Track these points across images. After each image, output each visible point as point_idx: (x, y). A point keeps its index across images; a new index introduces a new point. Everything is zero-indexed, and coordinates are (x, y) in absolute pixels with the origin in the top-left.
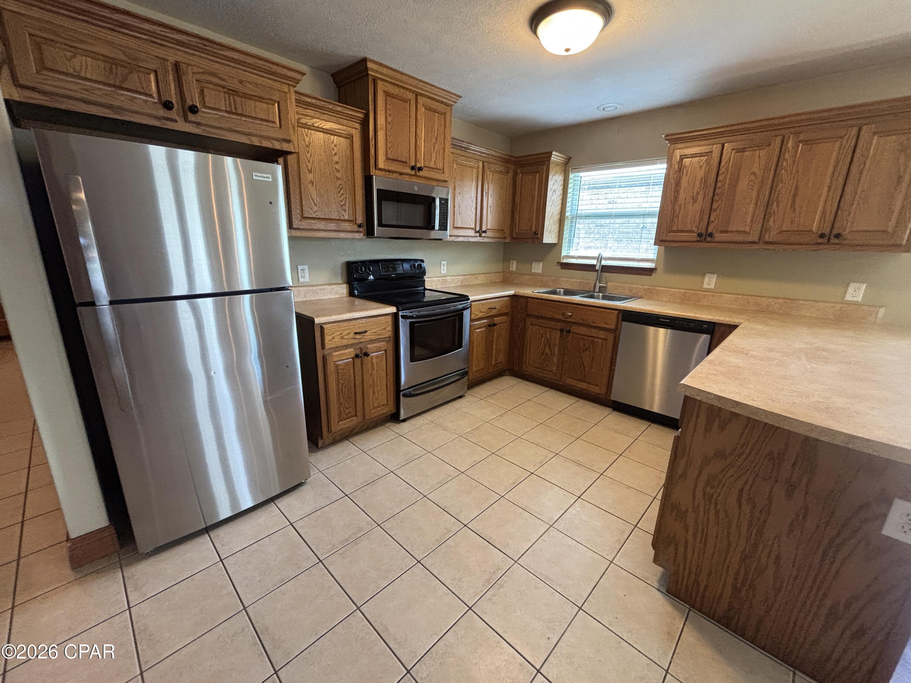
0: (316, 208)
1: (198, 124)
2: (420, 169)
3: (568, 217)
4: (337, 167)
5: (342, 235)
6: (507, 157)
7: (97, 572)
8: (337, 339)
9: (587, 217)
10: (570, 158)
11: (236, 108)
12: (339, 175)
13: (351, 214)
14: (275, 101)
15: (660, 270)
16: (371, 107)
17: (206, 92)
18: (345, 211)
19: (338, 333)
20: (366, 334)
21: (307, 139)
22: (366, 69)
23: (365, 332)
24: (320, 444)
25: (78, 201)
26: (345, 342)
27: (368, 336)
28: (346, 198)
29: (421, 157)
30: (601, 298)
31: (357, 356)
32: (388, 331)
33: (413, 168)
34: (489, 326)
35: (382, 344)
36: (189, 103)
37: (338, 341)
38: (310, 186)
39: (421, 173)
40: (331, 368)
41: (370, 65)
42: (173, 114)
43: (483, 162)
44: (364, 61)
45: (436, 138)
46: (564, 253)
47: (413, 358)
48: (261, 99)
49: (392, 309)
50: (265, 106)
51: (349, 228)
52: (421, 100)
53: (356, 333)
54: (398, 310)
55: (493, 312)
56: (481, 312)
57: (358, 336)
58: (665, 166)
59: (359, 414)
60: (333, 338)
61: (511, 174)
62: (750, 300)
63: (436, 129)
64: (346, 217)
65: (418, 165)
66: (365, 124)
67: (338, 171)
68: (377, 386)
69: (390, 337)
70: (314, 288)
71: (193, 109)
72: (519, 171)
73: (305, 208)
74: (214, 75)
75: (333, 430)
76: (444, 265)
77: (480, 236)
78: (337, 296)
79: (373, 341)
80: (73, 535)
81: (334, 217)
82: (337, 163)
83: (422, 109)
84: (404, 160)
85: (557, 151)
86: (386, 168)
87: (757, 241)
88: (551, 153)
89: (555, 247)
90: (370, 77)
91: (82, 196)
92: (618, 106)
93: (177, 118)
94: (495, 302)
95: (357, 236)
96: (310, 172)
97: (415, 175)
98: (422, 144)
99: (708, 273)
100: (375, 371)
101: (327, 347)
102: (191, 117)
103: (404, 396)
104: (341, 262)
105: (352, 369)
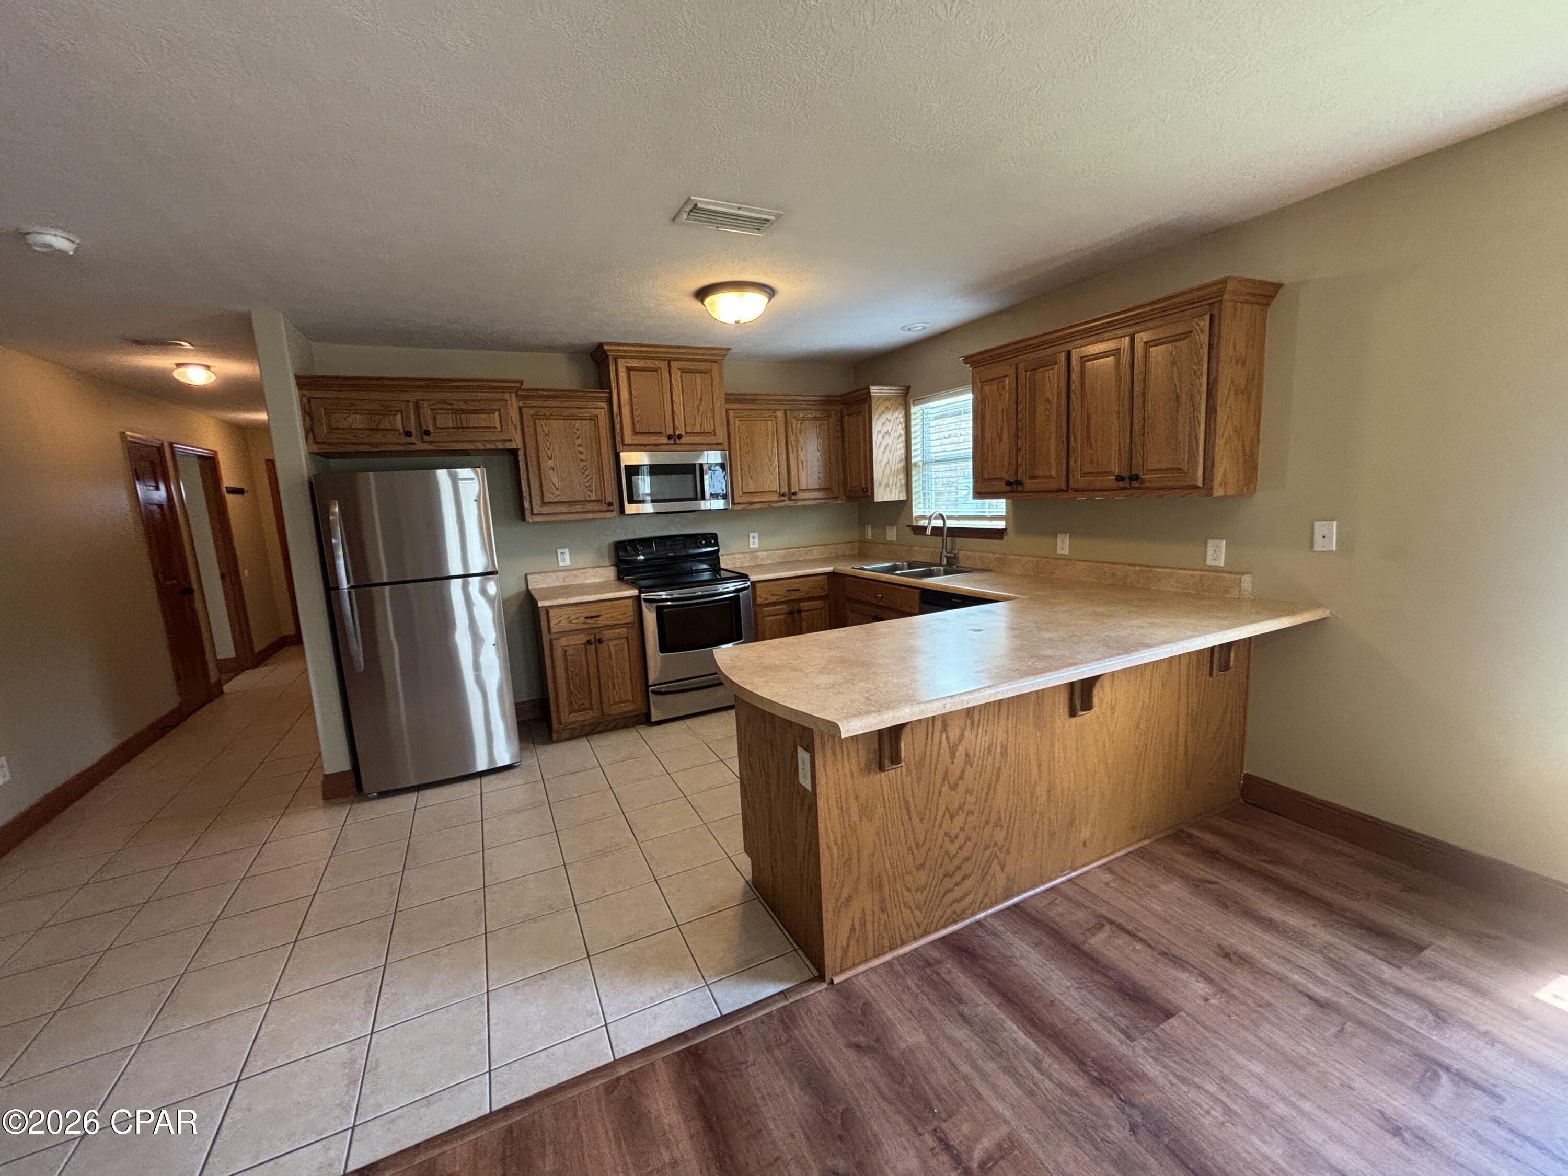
0: (558, 493)
1: (431, 442)
2: (680, 437)
3: (916, 464)
4: (580, 449)
5: (590, 516)
6: (821, 398)
7: (338, 804)
8: (564, 623)
9: (939, 461)
10: (909, 387)
11: (461, 423)
12: (582, 457)
13: (599, 493)
14: (496, 410)
15: (1010, 531)
16: (613, 385)
17: (438, 416)
18: (591, 491)
19: (566, 617)
20: (600, 618)
21: (546, 429)
22: (605, 352)
23: (598, 616)
24: (555, 736)
25: (334, 514)
26: (573, 627)
27: (601, 622)
28: (591, 479)
29: (679, 422)
30: (942, 572)
31: (589, 642)
32: (629, 615)
33: (669, 437)
34: (791, 613)
35: (623, 631)
36: (425, 428)
37: (565, 625)
38: (551, 473)
39: (683, 441)
40: (558, 653)
41: (605, 347)
42: (413, 440)
43: (785, 411)
44: (600, 345)
45: (701, 400)
46: (917, 512)
47: (664, 648)
48: (482, 411)
49: (635, 592)
50: (486, 416)
51: (597, 508)
52: (674, 364)
53: (587, 618)
54: (641, 592)
55: (796, 595)
56: (773, 595)
57: (589, 621)
58: (969, 396)
59: (596, 705)
60: (560, 622)
61: (833, 419)
62: (1106, 569)
63: (699, 391)
64: (593, 498)
65: (678, 433)
66: (610, 401)
67: (581, 453)
68: (618, 677)
69: (633, 623)
70: (575, 572)
71: (427, 433)
72: (844, 411)
73: (546, 494)
74: (445, 402)
75: (563, 722)
76: (754, 538)
77: (790, 499)
78: (602, 580)
79: (607, 627)
80: (327, 773)
81: (578, 499)
82: (580, 445)
83: (676, 375)
84: (657, 430)
85: (874, 384)
86: (635, 442)
87: (1065, 489)
88: (869, 388)
89: (903, 506)
90: (611, 358)
91: (337, 509)
92: (926, 325)
93: (415, 442)
94: (801, 583)
95: (608, 515)
96: (550, 458)
97: (675, 443)
98: (679, 409)
99: (1060, 532)
100: (614, 660)
101: (553, 631)
102: (426, 438)
103: (654, 692)
104: (607, 543)
105: (584, 657)
